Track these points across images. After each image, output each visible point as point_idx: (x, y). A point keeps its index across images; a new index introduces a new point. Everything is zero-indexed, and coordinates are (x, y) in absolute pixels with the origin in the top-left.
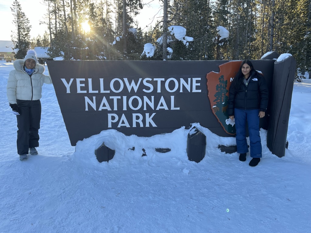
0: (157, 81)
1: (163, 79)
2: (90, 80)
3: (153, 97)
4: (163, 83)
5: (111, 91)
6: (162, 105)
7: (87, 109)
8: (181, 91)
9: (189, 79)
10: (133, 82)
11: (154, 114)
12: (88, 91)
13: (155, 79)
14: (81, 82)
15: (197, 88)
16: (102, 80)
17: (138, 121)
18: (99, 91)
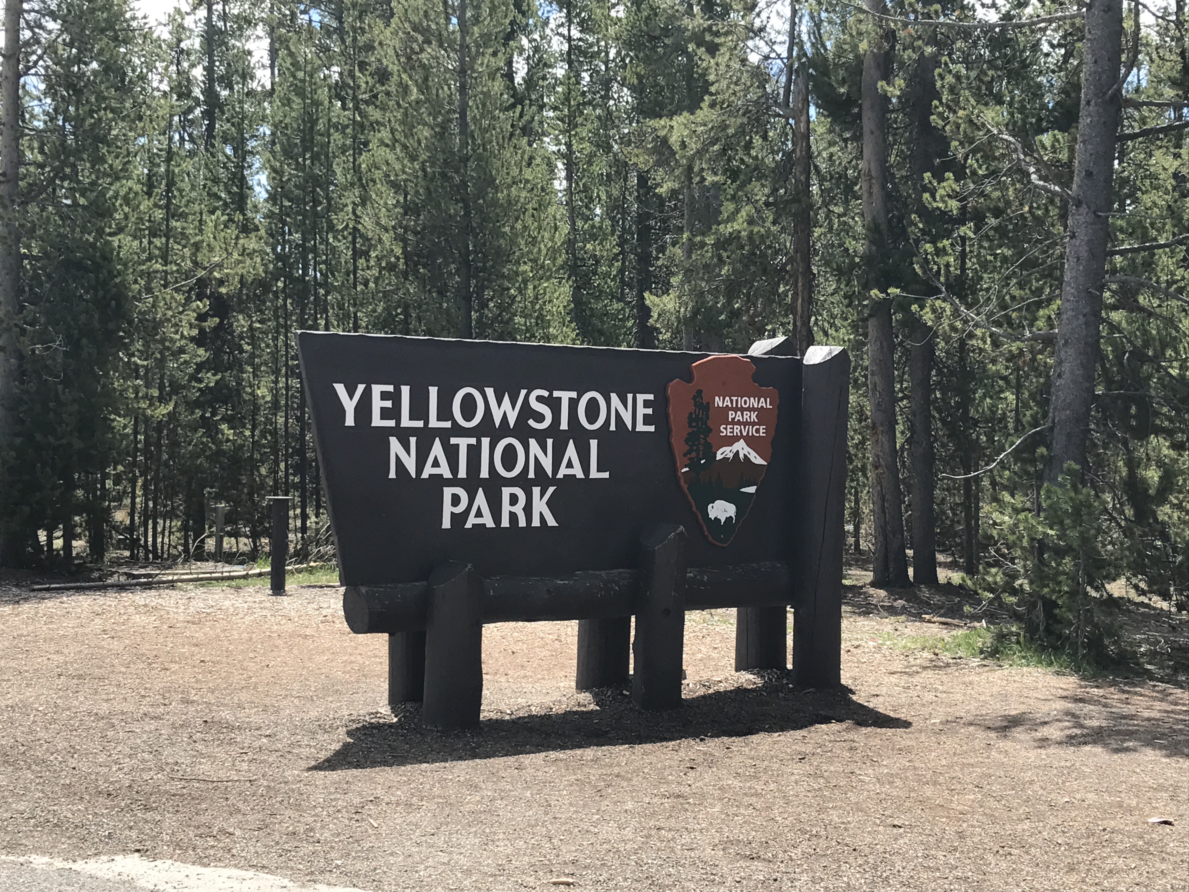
0: (560, 399)
1: (574, 394)
2: (405, 390)
3: (550, 442)
4: (573, 404)
5: (454, 422)
6: (570, 465)
7: (392, 475)
8: (613, 428)
9: (630, 396)
10: (506, 399)
11: (551, 490)
12: (398, 422)
13: (556, 394)
14: (384, 396)
15: (647, 420)
16: (433, 391)
17: (513, 509)
18: (426, 422)
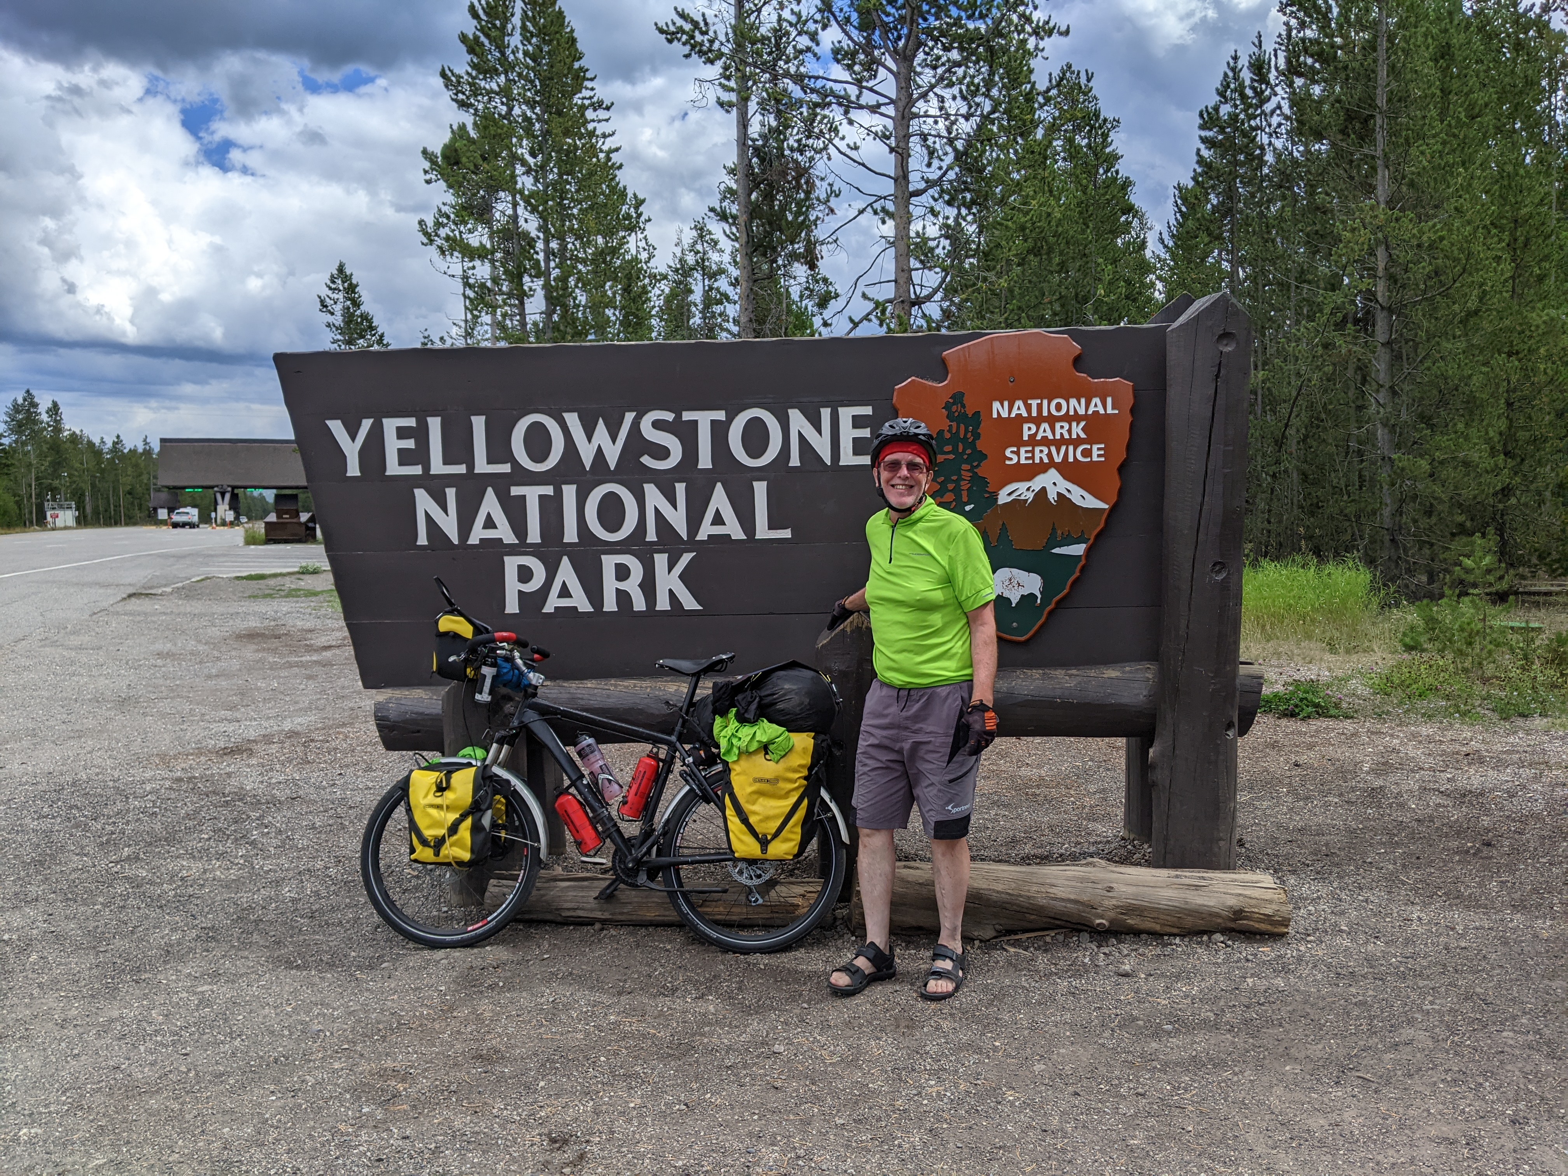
0: (695, 423)
1: (720, 415)
2: (435, 424)
3: (680, 489)
4: (719, 431)
5: (516, 464)
6: (718, 520)
7: (422, 540)
8: (795, 461)
9: (826, 414)
10: (601, 427)
11: (686, 558)
12: (427, 467)
13: (687, 416)
14: (402, 433)
15: (859, 447)
16: (479, 423)
17: (622, 586)
18: (471, 466)
